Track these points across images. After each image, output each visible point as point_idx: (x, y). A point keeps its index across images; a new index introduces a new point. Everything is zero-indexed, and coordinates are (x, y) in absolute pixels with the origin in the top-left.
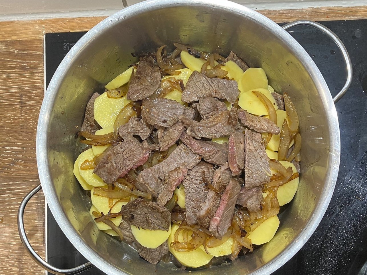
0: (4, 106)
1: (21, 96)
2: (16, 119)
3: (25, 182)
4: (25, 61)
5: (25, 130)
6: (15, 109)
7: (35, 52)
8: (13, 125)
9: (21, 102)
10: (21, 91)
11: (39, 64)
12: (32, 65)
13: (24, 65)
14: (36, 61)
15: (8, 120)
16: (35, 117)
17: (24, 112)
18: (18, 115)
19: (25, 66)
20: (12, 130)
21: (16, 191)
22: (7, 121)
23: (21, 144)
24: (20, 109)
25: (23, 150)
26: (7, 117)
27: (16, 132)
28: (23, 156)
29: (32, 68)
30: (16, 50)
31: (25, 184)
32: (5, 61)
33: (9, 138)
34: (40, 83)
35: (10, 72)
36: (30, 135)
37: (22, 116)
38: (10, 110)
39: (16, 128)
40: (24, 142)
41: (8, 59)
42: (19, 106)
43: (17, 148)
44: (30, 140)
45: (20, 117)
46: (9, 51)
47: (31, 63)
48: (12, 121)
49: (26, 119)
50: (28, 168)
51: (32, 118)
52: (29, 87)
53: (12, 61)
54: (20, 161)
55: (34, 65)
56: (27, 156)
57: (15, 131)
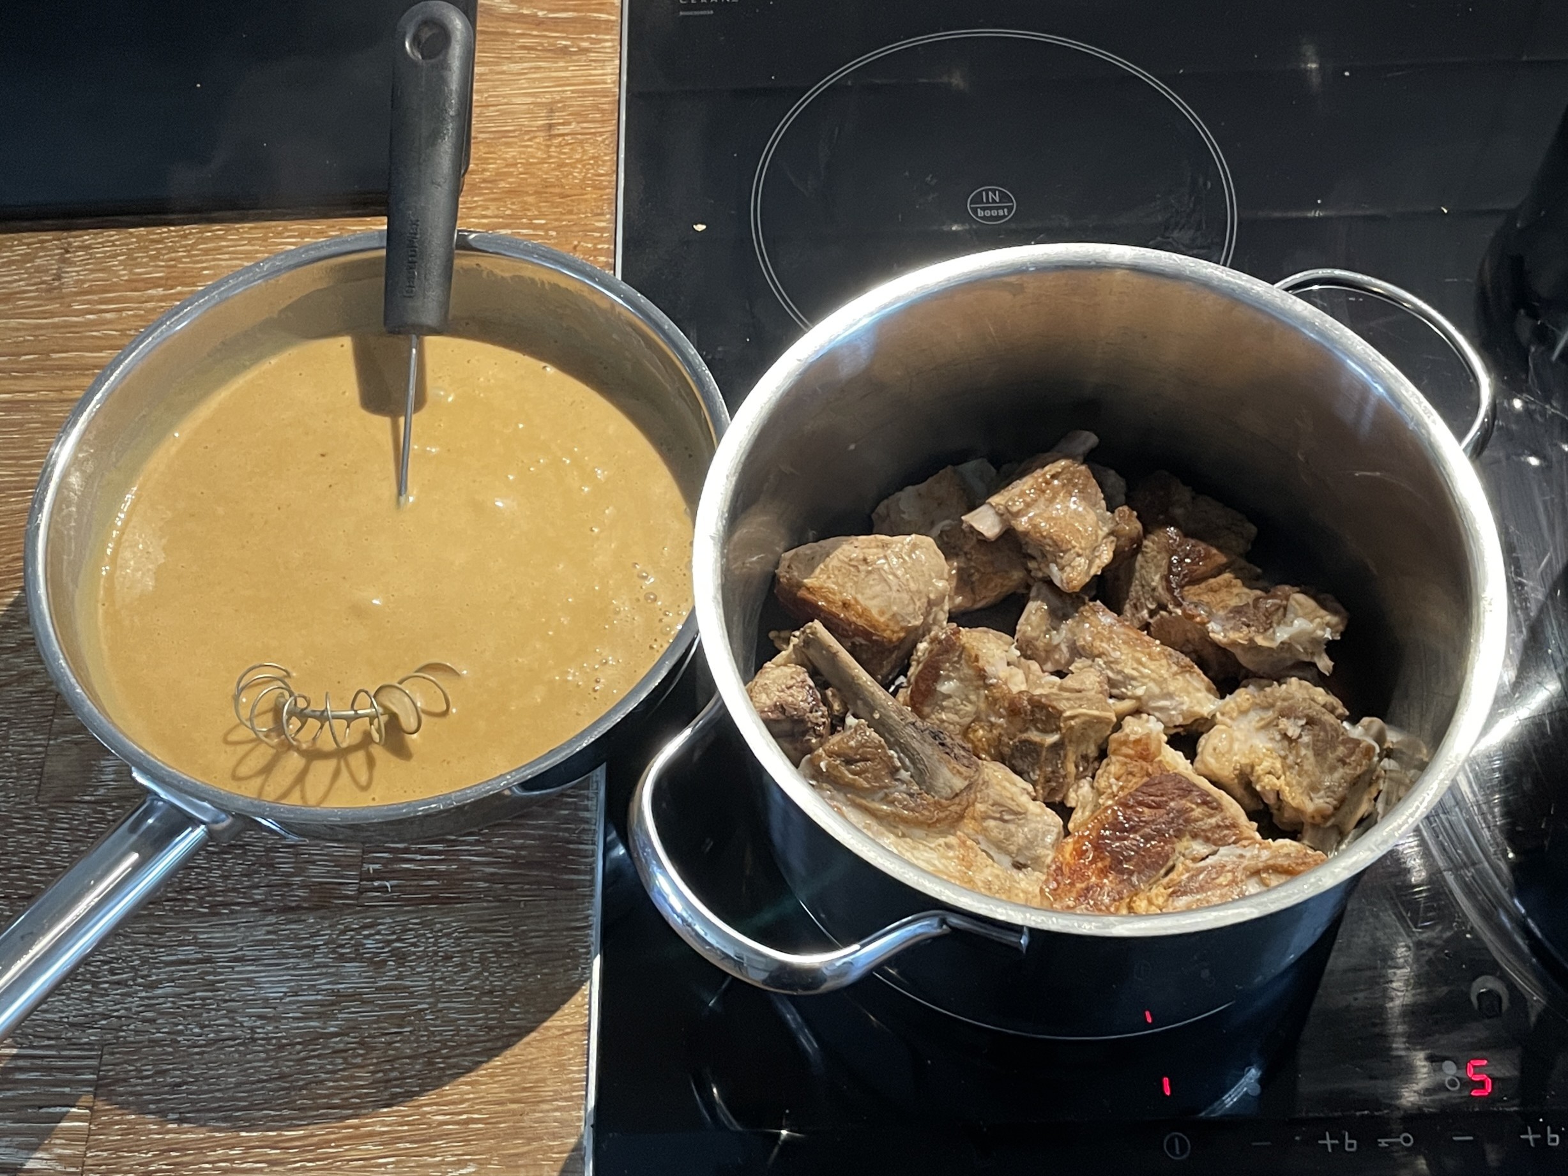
0: (497, 135)
1: (552, 111)
2: (532, 164)
4: (564, 35)
6: (529, 140)
7: (595, 15)
8: (522, 179)
9: (550, 126)
10: (550, 100)
11: (607, 41)
12: (585, 44)
13: (564, 43)
14: (597, 34)
16: (590, 159)
18: (540, 154)
19: (566, 47)
20: (518, 189)
22: (505, 167)
23: (543, 222)
24: (544, 141)
27: (531, 195)
29: (587, 50)
30: (542, 10)
32: (506, 34)
34: (606, 83)
35: (521, 58)
36: (572, 201)
38: (515, 143)
39: (531, 185)
41: (518, 31)
42: (542, 134)
44: (571, 212)
46: (522, 13)
47: (583, 39)
48: (520, 167)
49: (561, 165)
51: (579, 161)
52: (573, 92)
53: (529, 35)
55: (591, 44)
57: (527, 192)
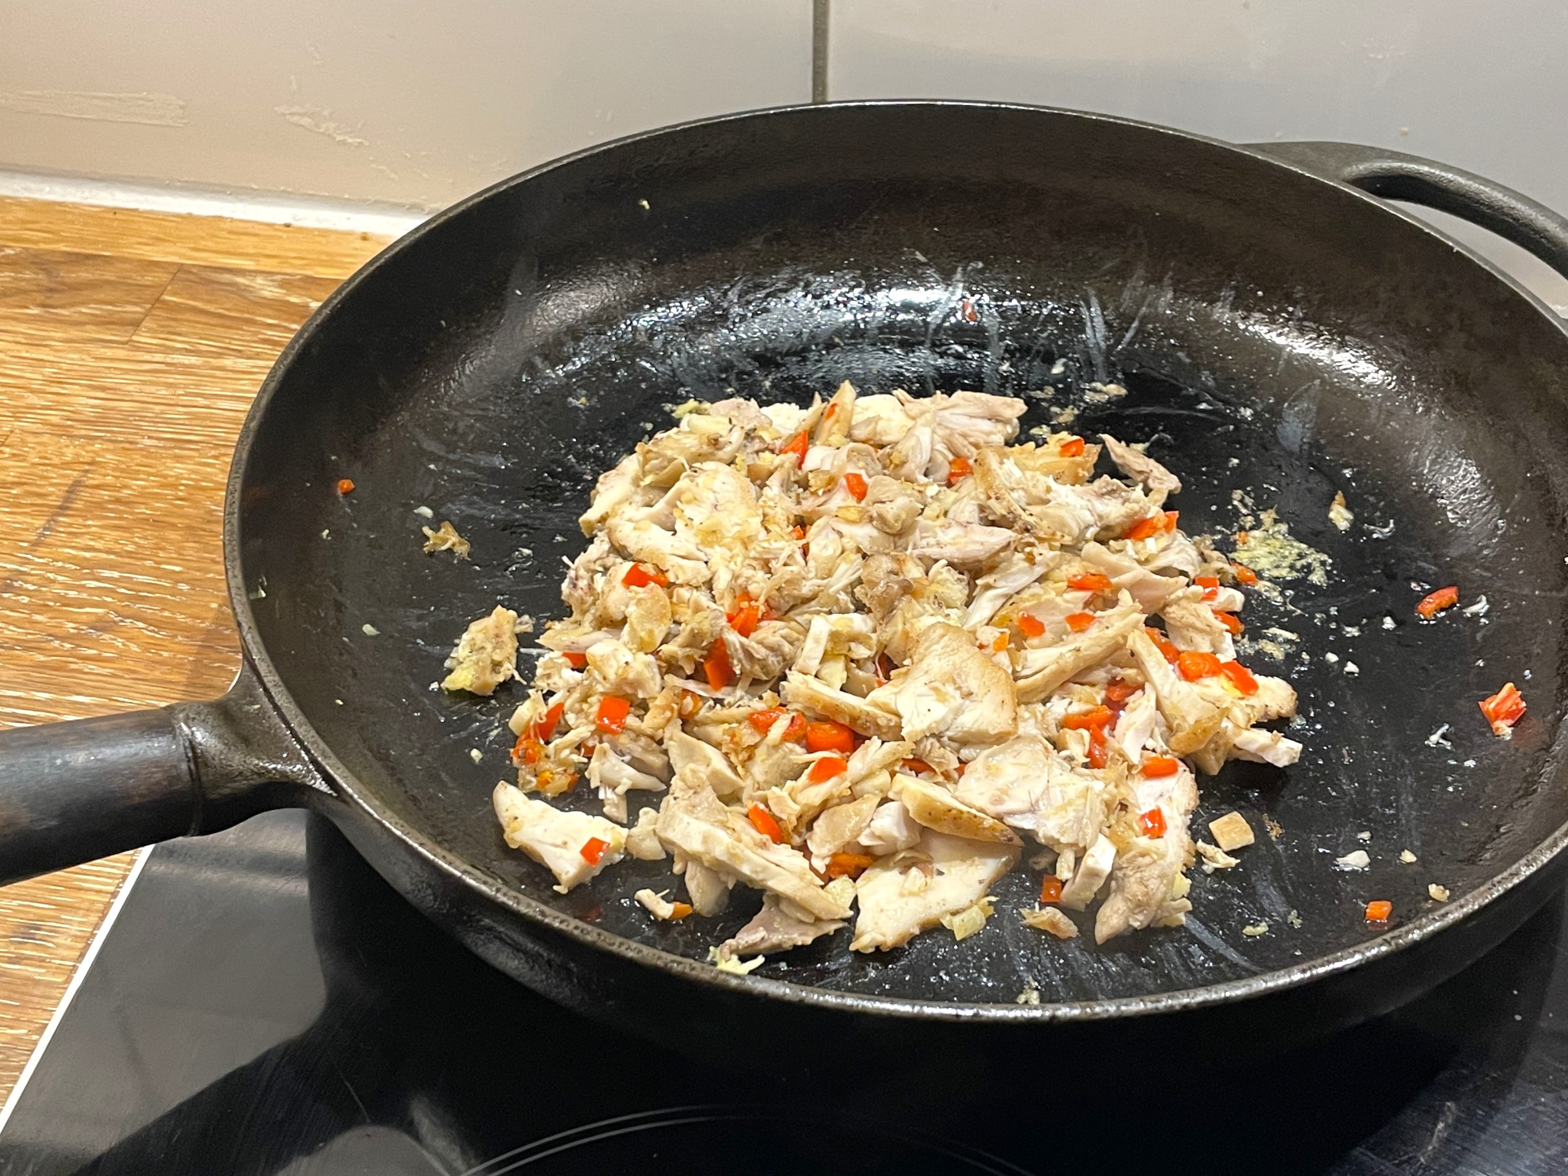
3: (118, 705)
8: (177, 506)
15: (163, 485)
22: (157, 487)
23: (178, 569)
25: (175, 592)
28: (163, 610)
32: (254, 322)
39: (186, 515)
43: (151, 580)
46: (288, 302)
50: (165, 654)
54: (141, 625)
56: (181, 614)
57: (174, 524)
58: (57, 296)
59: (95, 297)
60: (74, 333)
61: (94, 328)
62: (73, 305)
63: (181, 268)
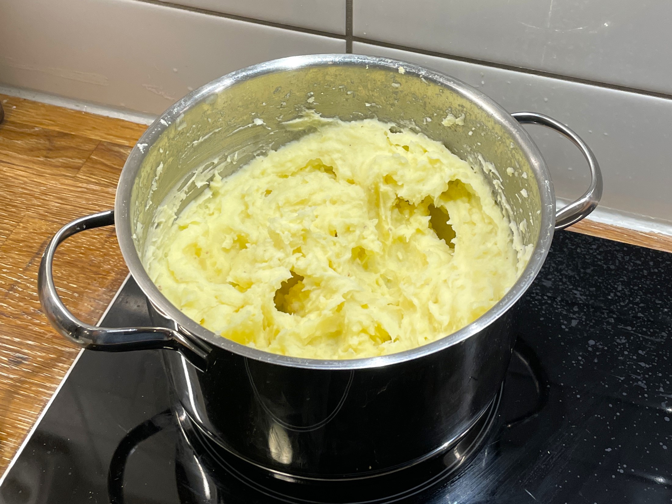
2: (91, 250)
3: (43, 346)
5: (94, 269)
6: (98, 235)
15: (76, 247)
17: (110, 243)
18: (98, 245)
20: (73, 262)
21: (18, 355)
23: (75, 286)
24: (106, 237)
26: (78, 242)
27: (79, 268)
31: (42, 349)
33: (62, 273)
37: (103, 248)
38: (89, 234)
39: (82, 262)
40: (82, 285)
42: (107, 233)
43: (65, 290)
45: (100, 248)
48: (83, 250)
56: (73, 307)
57: (77, 265)
58: (51, 152)
59: (65, 154)
60: (55, 171)
61: (63, 169)
62: (56, 157)
63: (100, 143)
